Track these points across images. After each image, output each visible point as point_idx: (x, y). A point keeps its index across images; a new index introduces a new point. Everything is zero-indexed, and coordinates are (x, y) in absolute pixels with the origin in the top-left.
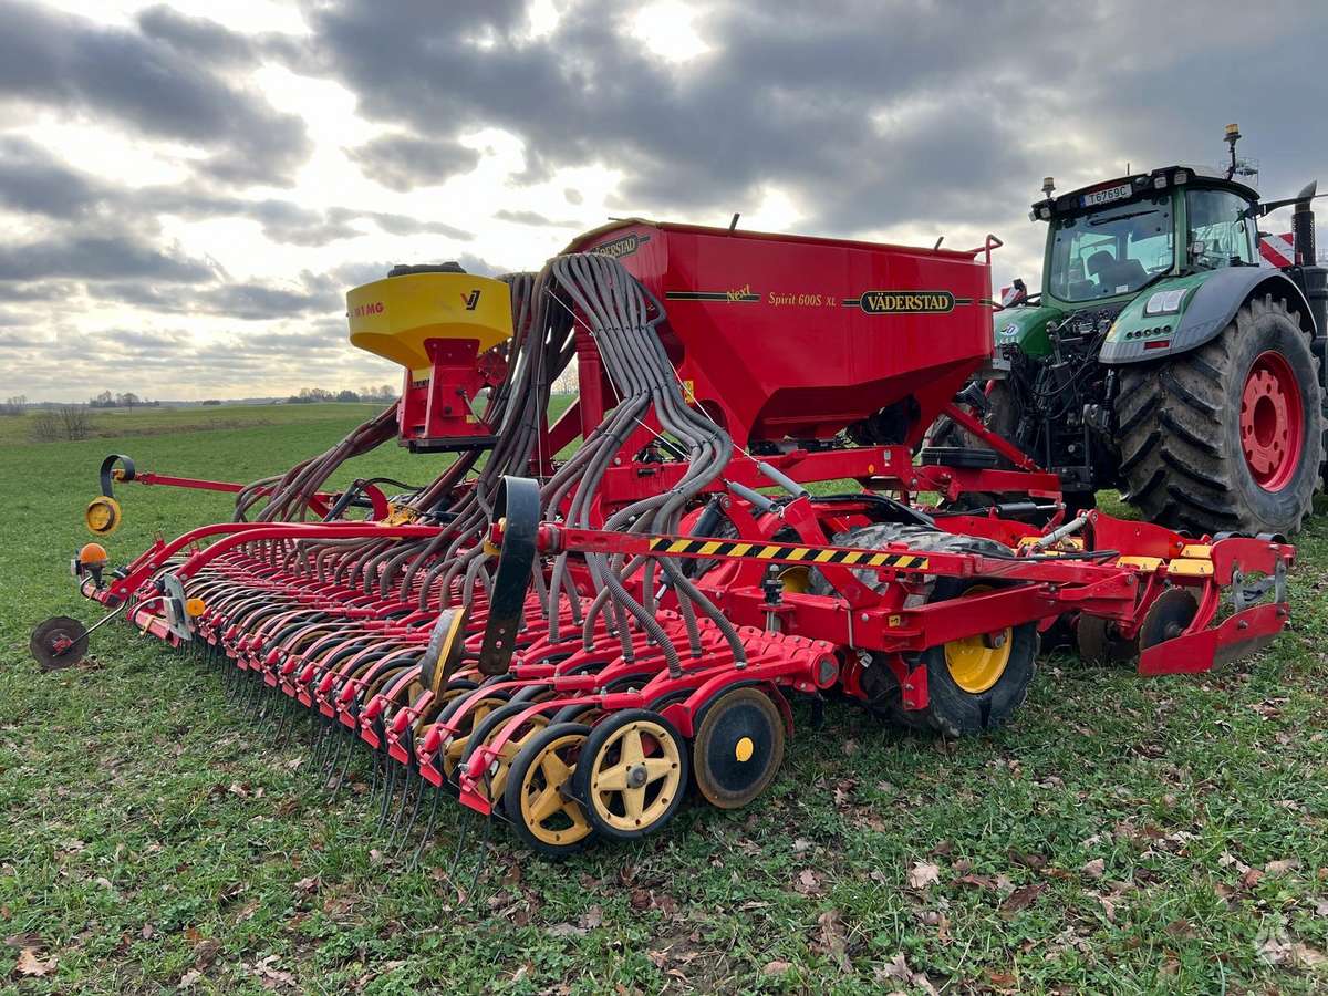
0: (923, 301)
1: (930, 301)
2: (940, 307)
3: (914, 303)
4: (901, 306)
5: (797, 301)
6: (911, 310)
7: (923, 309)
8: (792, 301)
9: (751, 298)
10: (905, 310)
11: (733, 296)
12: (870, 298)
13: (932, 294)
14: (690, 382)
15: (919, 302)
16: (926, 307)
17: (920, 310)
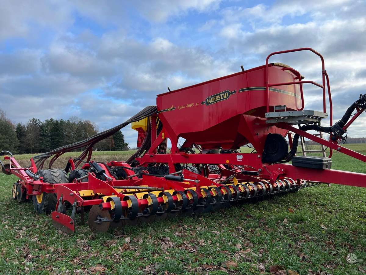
0: (220, 96)
1: (222, 95)
2: (226, 97)
3: (218, 98)
4: (215, 100)
5: (186, 107)
6: (217, 101)
7: (221, 100)
8: (184, 107)
9: (174, 109)
11: (169, 109)
12: (207, 100)
13: (223, 93)
14: (164, 133)
15: (219, 97)
16: (221, 99)
17: (220, 100)
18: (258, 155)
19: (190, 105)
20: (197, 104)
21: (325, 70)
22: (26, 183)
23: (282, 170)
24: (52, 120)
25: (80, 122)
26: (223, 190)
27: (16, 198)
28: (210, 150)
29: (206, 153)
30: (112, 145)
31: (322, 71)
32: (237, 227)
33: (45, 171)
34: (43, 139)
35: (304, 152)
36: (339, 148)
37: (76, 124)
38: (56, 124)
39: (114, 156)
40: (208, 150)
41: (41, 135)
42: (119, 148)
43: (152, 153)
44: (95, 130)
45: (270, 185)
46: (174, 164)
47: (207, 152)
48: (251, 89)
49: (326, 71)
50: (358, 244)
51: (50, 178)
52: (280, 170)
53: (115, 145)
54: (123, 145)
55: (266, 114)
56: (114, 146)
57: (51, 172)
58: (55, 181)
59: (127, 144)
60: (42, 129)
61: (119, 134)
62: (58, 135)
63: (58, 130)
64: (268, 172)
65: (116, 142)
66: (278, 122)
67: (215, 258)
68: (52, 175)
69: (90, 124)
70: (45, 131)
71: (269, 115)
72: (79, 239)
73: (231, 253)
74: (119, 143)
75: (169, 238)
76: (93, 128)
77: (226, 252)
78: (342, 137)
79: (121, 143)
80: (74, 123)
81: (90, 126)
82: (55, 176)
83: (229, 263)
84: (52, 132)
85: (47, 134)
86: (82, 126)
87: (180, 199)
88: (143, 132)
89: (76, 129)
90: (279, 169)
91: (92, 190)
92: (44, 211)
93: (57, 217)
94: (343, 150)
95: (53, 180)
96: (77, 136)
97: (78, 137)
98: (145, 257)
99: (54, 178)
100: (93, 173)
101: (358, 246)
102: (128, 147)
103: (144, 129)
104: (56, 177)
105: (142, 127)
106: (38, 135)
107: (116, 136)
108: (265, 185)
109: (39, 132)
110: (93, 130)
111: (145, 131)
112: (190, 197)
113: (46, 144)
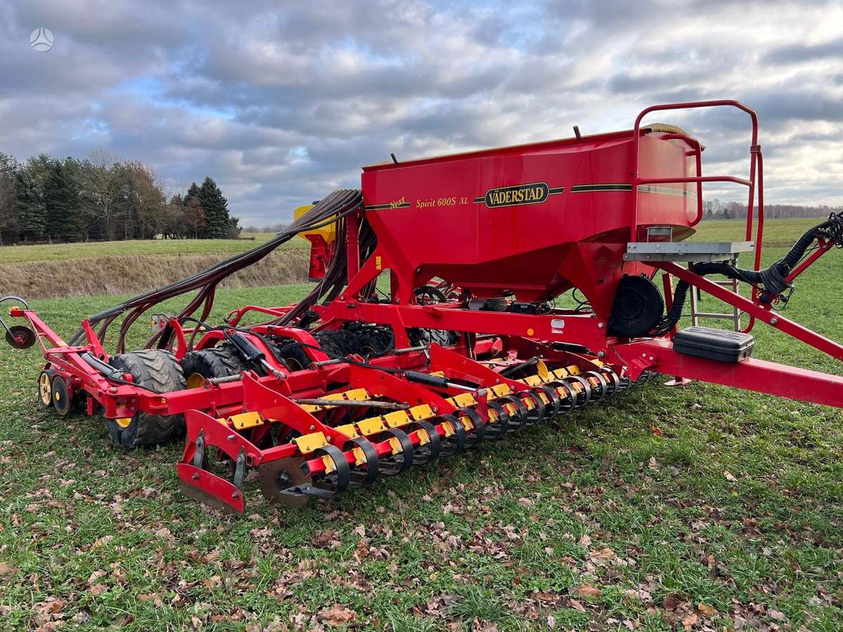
0: (524, 194)
1: (529, 193)
2: (537, 198)
3: (518, 197)
4: (509, 200)
5: (436, 203)
6: (515, 203)
7: (524, 201)
8: (432, 204)
9: (406, 205)
10: (512, 203)
11: (394, 205)
12: (490, 195)
13: (531, 187)
14: (380, 258)
15: (521, 196)
16: (526, 199)
17: (522, 202)
18: (598, 323)
19: (447, 202)
20: (464, 201)
21: (758, 144)
22: (100, 392)
23: (651, 358)
24: (43, 159)
25: (117, 165)
26: (527, 401)
27: (52, 404)
28: (488, 301)
29: (480, 309)
30: (199, 223)
31: (752, 147)
32: (563, 484)
33: (130, 358)
34: (27, 208)
35: (694, 315)
36: (774, 320)
37: (107, 169)
38: (58, 170)
39: (212, 256)
40: (484, 300)
41: (20, 198)
42: (216, 230)
43: (351, 299)
44: (154, 184)
45: (615, 376)
46: (407, 329)
47: (481, 306)
48: (598, 188)
49: (760, 146)
50: (805, 526)
51: (144, 377)
52: (647, 357)
53: (208, 222)
54: (226, 222)
55: (629, 244)
56: (203, 224)
57: (144, 360)
58: (157, 381)
59: (235, 221)
60: (21, 181)
61: (214, 195)
62: (63, 198)
63: (61, 185)
64: (618, 359)
65: (208, 216)
66: (650, 260)
67: (552, 576)
68: (149, 366)
69: (142, 171)
70: (31, 188)
71: (635, 248)
72: (256, 530)
73: (577, 560)
74: (215, 217)
75: (442, 525)
76: (151, 181)
77: (566, 558)
78: (782, 296)
79: (222, 219)
80: (100, 168)
81: (141, 175)
82: (154, 369)
83: (583, 589)
84: (48, 188)
85: (36, 194)
86: (121, 176)
87: (450, 431)
88: (325, 244)
89: (107, 183)
90: (644, 355)
91: (256, 412)
92: (139, 445)
93: (194, 479)
94: (782, 325)
95: (153, 379)
96: (111, 200)
97: (114, 202)
98: (413, 577)
99: (154, 373)
100: (251, 372)
101: (806, 530)
102: (238, 227)
103: (326, 238)
104: (157, 371)
105: (323, 235)
106: (14, 198)
107: (209, 200)
108: (603, 375)
109: (15, 190)
110: (151, 187)
111: (329, 243)
112: (468, 426)
113: (36, 218)
